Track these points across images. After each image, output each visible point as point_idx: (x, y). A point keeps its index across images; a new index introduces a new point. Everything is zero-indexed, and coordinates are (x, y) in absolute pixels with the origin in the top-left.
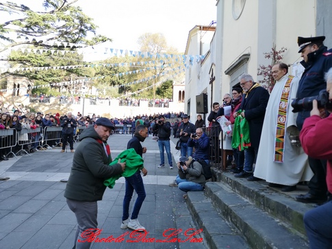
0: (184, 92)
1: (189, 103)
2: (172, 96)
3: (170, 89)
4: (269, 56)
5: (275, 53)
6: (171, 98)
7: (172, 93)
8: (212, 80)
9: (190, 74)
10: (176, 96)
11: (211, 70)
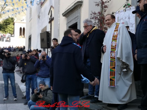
0: (24, 29)
1: (30, 39)
2: (14, 31)
3: (11, 26)
4: (98, 5)
5: (103, 3)
6: (12, 33)
7: (14, 29)
8: (51, 20)
9: (31, 14)
10: (17, 31)
11: (50, 11)
